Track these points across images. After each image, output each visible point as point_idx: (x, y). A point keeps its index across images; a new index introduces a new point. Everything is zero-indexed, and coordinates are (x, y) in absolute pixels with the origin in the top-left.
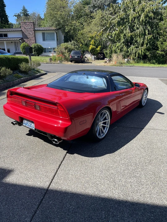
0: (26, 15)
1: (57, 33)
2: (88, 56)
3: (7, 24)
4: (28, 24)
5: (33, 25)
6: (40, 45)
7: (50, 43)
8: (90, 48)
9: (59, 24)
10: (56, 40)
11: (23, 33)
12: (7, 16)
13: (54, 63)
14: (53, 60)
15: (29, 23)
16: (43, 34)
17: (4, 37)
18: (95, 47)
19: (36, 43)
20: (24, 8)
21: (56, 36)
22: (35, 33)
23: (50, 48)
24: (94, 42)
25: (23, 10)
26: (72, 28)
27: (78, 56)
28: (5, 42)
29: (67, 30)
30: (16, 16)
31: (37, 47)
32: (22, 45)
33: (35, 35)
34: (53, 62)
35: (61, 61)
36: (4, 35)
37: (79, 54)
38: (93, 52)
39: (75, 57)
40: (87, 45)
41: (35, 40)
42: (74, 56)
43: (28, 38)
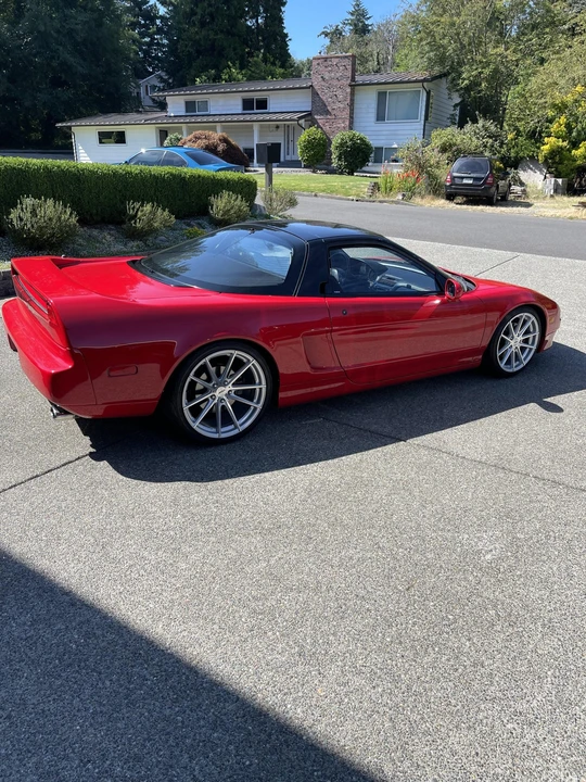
0: (361, 29)
1: (428, 93)
2: (535, 179)
3: (282, 66)
4: (335, 61)
5: (349, 67)
6: (362, 135)
7: (399, 128)
8: (545, 148)
9: (442, 60)
10: (423, 118)
11: (315, 94)
12: (286, 35)
13: (380, 202)
14: (383, 189)
15: (337, 60)
16: (382, 96)
17: (256, 111)
18: (565, 144)
19: (351, 128)
20: (358, 5)
21: (424, 103)
22: (352, 94)
23: (395, 146)
24: (568, 126)
25: (352, 14)
26: (487, 71)
27: (475, 179)
28: (256, 126)
29: (466, 82)
30: (326, 35)
31: (349, 143)
32: (303, 137)
33: (352, 100)
34: (380, 196)
35: (409, 193)
36: (258, 101)
37: (481, 170)
38: (555, 163)
39: (465, 181)
40: (536, 136)
41: (351, 117)
42: (462, 178)
43: (328, 113)
